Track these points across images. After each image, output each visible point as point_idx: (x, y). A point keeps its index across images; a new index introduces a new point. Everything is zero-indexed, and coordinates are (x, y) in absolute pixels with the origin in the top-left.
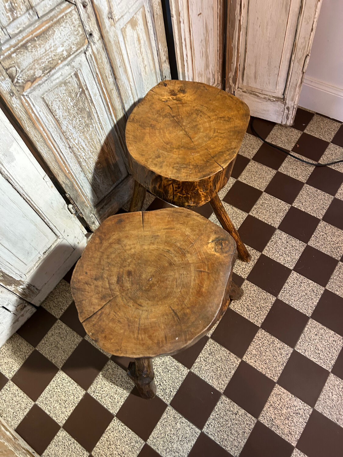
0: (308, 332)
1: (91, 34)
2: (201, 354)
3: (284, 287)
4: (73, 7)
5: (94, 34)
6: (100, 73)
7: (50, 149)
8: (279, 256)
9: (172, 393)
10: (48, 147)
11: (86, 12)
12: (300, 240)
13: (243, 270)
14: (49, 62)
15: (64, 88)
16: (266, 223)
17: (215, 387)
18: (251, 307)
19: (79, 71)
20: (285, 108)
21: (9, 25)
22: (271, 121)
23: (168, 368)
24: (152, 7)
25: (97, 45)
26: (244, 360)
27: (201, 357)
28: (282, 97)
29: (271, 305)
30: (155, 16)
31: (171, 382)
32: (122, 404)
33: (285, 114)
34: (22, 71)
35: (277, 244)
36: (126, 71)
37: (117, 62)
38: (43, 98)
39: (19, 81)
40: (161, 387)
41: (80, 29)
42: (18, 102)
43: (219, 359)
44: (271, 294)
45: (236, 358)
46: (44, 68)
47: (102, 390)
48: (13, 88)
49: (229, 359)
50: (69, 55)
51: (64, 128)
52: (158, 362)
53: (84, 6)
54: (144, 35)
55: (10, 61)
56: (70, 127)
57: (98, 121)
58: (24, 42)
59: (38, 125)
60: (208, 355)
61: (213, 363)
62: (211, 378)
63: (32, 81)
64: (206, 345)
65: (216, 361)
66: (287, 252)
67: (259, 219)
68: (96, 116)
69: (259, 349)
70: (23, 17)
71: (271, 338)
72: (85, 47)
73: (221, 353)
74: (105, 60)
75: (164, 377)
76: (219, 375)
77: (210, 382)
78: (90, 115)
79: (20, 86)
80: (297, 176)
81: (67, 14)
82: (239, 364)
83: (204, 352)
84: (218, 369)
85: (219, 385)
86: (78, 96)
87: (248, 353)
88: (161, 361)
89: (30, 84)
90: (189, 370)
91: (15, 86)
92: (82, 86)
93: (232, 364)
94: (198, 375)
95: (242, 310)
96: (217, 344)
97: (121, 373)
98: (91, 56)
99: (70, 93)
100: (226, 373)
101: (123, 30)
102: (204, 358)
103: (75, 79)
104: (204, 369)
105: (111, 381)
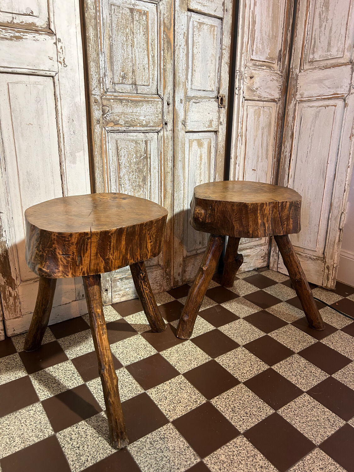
0: (310, 462)
1: (166, 124)
2: (150, 434)
3: (288, 404)
4: (160, 100)
5: (168, 124)
6: (164, 153)
7: (104, 182)
8: (291, 375)
9: (86, 463)
10: (103, 178)
11: (168, 108)
12: (322, 370)
13: (242, 374)
14: (131, 120)
15: (135, 145)
16: (284, 346)
18: (237, 409)
19: (149, 142)
20: (325, 267)
21: (117, 84)
22: (312, 282)
24: (217, 144)
25: (168, 133)
26: (205, 462)
27: (148, 438)
28: (322, 257)
29: (265, 416)
30: (218, 152)
31: (94, 451)
32: (18, 450)
33: (325, 274)
34: (112, 113)
35: (293, 365)
36: (184, 168)
37: (179, 156)
38: (117, 141)
39: (107, 118)
40: (78, 451)
41: (160, 115)
42: (100, 130)
43: (171, 448)
44: (269, 405)
45: (194, 456)
46: (127, 122)
47: (7, 427)
48: (101, 119)
49: (184, 454)
50: (146, 126)
51: (121, 175)
53: (168, 104)
54: (206, 158)
55: (108, 102)
56: (126, 177)
57: (149, 190)
58: (122, 98)
59: (104, 156)
60: (158, 439)
61: (161, 450)
62: (149, 465)
63: (115, 123)
64: (161, 428)
65: (165, 449)
66: (303, 375)
67: (278, 341)
68: (149, 184)
69: (232, 457)
70: (128, 86)
71: (253, 450)
72: (159, 129)
73: (177, 442)
74: (170, 148)
75: (89, 441)
76: (162, 466)
78: (144, 179)
79: (106, 121)
80: (331, 323)
81: (155, 101)
82: (195, 463)
83: (155, 434)
84: (164, 459)
86: (142, 158)
87: (214, 457)
88: (96, 424)
89: (113, 125)
91: (103, 119)
92: (147, 153)
93: (186, 460)
94: (134, 456)
95: (225, 409)
96: (177, 431)
97: (42, 419)
98: (161, 137)
99: (137, 151)
100: (173, 467)
101: (191, 141)
102: (151, 439)
103: (144, 145)
104: (145, 453)
105: (25, 422)
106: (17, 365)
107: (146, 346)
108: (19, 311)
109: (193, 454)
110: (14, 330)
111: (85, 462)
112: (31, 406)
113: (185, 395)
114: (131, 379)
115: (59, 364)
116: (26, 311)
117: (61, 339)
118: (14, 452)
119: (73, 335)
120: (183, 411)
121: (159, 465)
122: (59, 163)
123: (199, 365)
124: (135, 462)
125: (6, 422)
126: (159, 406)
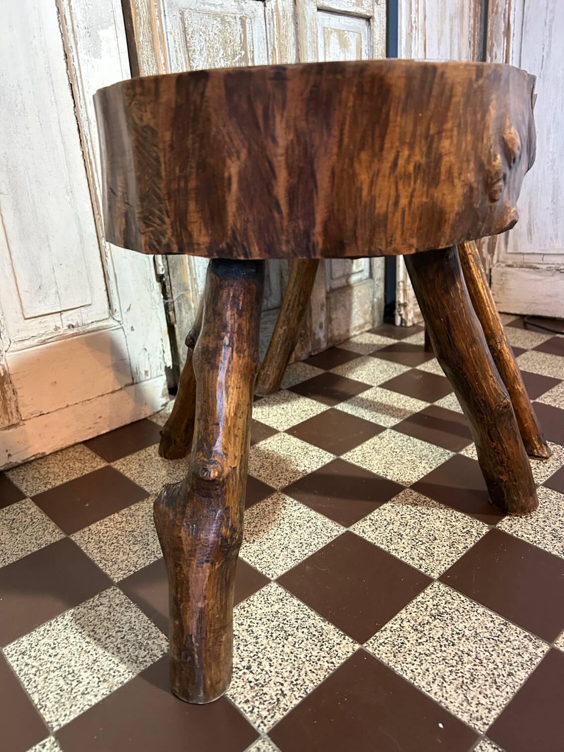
2: (403, 611)
6: (280, 52)
9: (283, 701)
15: (220, 26)
17: (452, 709)
23: (286, 628)
25: (285, 4)
27: (402, 620)
31: (289, 669)
32: (94, 701)
38: (182, 14)
40: (250, 677)
43: (467, 633)
45: (531, 640)
47: (51, 651)
49: (503, 639)
52: (260, 612)
60: (427, 618)
61: (447, 640)
62: (439, 680)
64: (422, 595)
73: (473, 618)
75: (268, 649)
76: (468, 675)
77: (434, 692)
82: (541, 655)
83: (415, 610)
84: (465, 660)
85: (469, 704)
86: (237, 59)
88: (267, 610)
90: (357, 647)
92: (246, 48)
93: (516, 652)
94: (391, 664)
95: (538, 537)
96: (461, 596)
97: (133, 620)
98: (272, 12)
99: (226, 42)
100: (496, 673)
101: (326, 31)
102: (413, 622)
103: (239, 27)
104: (413, 652)
105: (92, 634)
106: (34, 521)
107: (305, 450)
108: (14, 411)
109: (525, 637)
110: (10, 455)
111: (278, 700)
112: (97, 596)
113: (438, 524)
114: (305, 510)
115: (132, 507)
116: (31, 411)
117: (118, 462)
118: (88, 707)
119: (143, 452)
120: (450, 555)
121: (460, 674)
122: (63, 53)
123: (434, 467)
124: (400, 679)
125: (45, 641)
126: (393, 553)
